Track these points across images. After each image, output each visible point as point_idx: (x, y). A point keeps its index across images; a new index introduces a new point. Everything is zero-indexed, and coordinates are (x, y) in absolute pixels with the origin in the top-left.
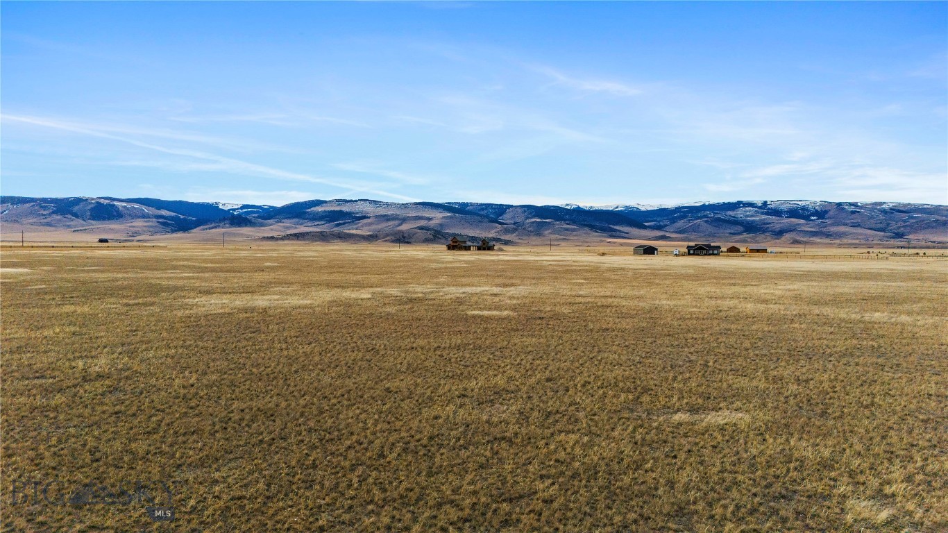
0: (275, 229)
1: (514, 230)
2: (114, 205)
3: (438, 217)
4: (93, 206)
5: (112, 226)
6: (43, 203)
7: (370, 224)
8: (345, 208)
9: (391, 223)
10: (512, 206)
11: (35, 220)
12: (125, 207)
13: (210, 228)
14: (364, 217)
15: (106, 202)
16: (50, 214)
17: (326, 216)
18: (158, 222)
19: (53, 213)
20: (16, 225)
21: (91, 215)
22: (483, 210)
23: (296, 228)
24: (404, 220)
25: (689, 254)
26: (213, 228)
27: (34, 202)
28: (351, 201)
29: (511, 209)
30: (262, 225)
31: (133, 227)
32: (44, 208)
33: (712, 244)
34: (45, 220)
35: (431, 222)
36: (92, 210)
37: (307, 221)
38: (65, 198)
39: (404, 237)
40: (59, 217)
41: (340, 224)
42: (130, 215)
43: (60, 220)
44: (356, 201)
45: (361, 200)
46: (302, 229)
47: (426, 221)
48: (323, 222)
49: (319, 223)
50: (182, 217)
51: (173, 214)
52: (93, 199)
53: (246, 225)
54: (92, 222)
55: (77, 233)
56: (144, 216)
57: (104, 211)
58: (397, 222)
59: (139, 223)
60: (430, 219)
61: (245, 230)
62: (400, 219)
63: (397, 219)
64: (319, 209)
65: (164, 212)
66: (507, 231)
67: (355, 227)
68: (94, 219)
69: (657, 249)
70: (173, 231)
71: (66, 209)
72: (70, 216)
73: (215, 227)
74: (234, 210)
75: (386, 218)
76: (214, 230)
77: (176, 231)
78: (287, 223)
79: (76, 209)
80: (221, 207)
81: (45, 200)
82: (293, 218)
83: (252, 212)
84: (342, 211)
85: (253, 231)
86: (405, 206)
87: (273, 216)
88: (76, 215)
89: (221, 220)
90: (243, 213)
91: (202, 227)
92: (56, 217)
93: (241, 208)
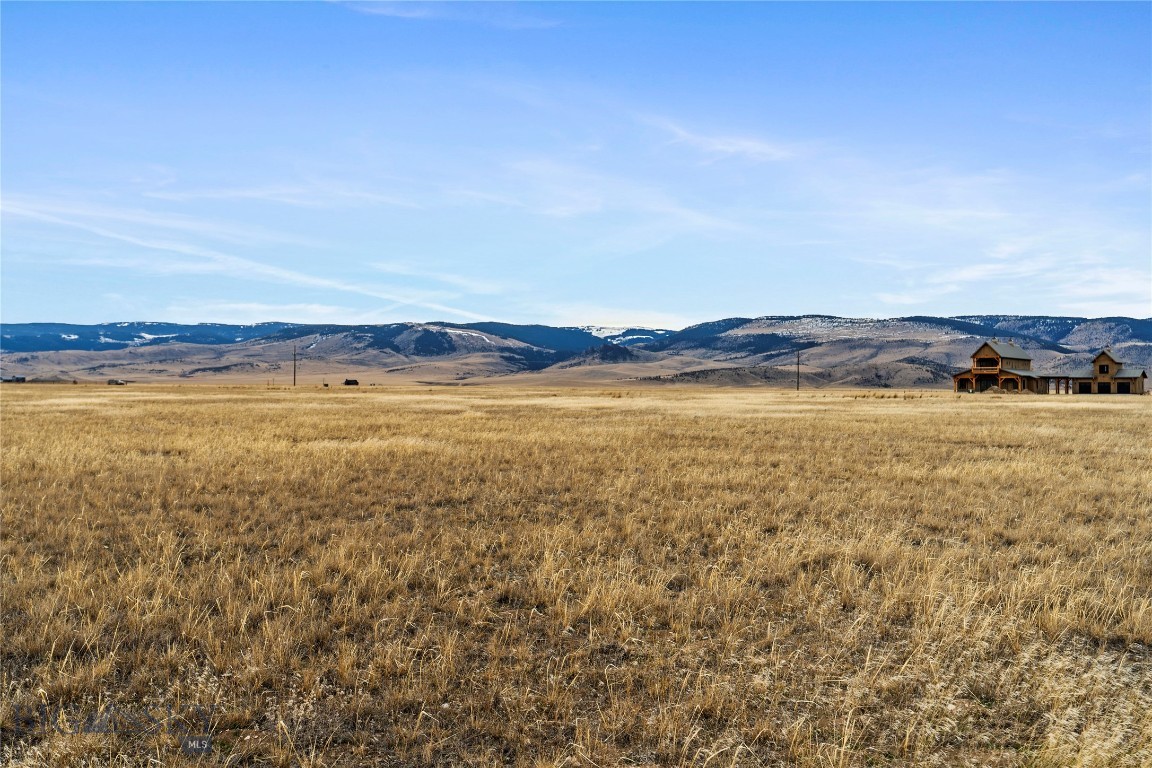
0: (668, 364)
2: (447, 333)
3: (941, 340)
4: (419, 335)
5: (438, 364)
6: (357, 331)
7: (821, 356)
8: (781, 331)
9: (857, 353)
11: (346, 356)
12: (460, 336)
13: (571, 366)
14: (812, 345)
15: (434, 329)
16: (365, 348)
17: (750, 344)
18: (501, 357)
19: (370, 345)
20: (322, 364)
21: (416, 348)
23: (700, 363)
24: (880, 348)
26: (575, 365)
27: (349, 331)
28: (792, 318)
30: (648, 359)
31: (467, 364)
32: (359, 339)
34: (356, 357)
35: (931, 350)
36: (417, 341)
37: (718, 352)
38: (385, 326)
39: (879, 376)
40: (375, 352)
41: (772, 356)
42: (466, 348)
43: (375, 356)
44: (799, 318)
45: (808, 317)
46: (710, 365)
47: (921, 349)
48: (743, 354)
49: (739, 355)
50: (535, 349)
51: (523, 345)
52: (420, 325)
53: (625, 360)
54: (416, 358)
55: (392, 374)
56: (485, 349)
57: (432, 342)
58: (867, 351)
59: (476, 359)
60: (927, 345)
61: (622, 368)
62: (875, 347)
63: (871, 346)
64: (739, 332)
65: (511, 343)
68: (417, 352)
70: (520, 370)
71: (385, 342)
72: (388, 350)
73: (579, 364)
74: (613, 337)
75: (850, 344)
76: (575, 368)
77: (524, 369)
78: (688, 355)
79: (398, 340)
80: (594, 333)
81: (361, 328)
82: (696, 347)
83: (639, 340)
84: (774, 335)
85: (631, 370)
86: (883, 324)
87: (667, 346)
88: (397, 349)
89: (593, 351)
90: (626, 342)
91: (561, 364)
92: (372, 352)
93: (624, 335)
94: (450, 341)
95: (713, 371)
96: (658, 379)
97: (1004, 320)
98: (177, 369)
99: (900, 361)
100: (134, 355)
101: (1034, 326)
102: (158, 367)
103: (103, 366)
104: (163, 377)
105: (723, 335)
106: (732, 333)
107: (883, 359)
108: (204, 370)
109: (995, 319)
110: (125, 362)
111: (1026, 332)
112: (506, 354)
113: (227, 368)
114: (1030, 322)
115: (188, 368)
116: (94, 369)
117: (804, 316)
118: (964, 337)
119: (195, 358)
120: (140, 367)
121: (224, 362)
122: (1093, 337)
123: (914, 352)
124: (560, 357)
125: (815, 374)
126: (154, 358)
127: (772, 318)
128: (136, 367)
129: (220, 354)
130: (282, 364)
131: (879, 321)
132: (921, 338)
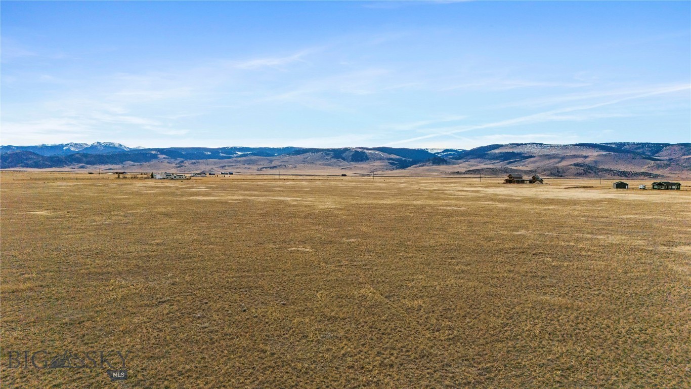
0: (462, 166)
1: (667, 166)
2: (365, 152)
3: (594, 154)
4: (353, 153)
5: (362, 166)
6: (327, 151)
7: (535, 162)
8: (517, 150)
9: (552, 161)
10: (669, 145)
11: (323, 162)
12: (370, 153)
13: (419, 166)
14: (531, 157)
15: (360, 150)
16: (330, 159)
17: (502, 156)
18: (389, 162)
19: (332, 158)
20: (314, 166)
21: (352, 159)
22: (639, 148)
23: (478, 165)
24: (563, 158)
25: (653, 188)
26: (421, 166)
28: (522, 144)
29: (668, 147)
30: (454, 164)
31: (374, 166)
32: (327, 155)
33: (670, 182)
34: (327, 162)
35: (588, 159)
36: (353, 155)
37: (486, 160)
38: (338, 149)
39: (558, 172)
40: (335, 160)
41: (511, 162)
42: (373, 158)
43: (335, 162)
44: (525, 144)
45: (530, 144)
46: (482, 166)
47: (583, 159)
48: (498, 161)
49: (496, 161)
50: (403, 159)
51: (398, 157)
52: (354, 149)
53: (443, 164)
54: (352, 163)
55: (343, 170)
56: (381, 159)
57: (359, 156)
58: (556, 160)
59: (378, 163)
60: (586, 157)
61: (442, 167)
62: (561, 158)
63: (559, 158)
64: (497, 151)
65: (393, 156)
66: (659, 167)
67: (523, 164)
68: (353, 160)
69: (628, 185)
70: (397, 168)
71: (338, 155)
72: (340, 159)
73: (423, 166)
74: (438, 153)
75: (549, 157)
76: (421, 168)
77: (399, 168)
78: (472, 162)
79: (344, 155)
80: (429, 152)
81: (328, 150)
82: (476, 158)
83: (450, 155)
84: (513, 153)
85: (447, 168)
86: (566, 147)
87: (462, 158)
88: (344, 159)
89: (429, 160)
90: (444, 155)
91: (414, 166)
92: (334, 160)
93: (443, 152)
94: (366, 156)
95: (482, 169)
96: (457, 173)
97: (628, 145)
98: (255, 167)
99: (571, 165)
100: (237, 162)
101: (643, 147)
102: (248, 166)
103: (225, 166)
104: (250, 171)
105: (489, 152)
106: (493, 151)
107: (564, 164)
108: (266, 168)
109: (623, 144)
110: (234, 164)
111: (638, 151)
112: (391, 161)
113: (275, 167)
114: (640, 146)
115: (260, 167)
116: (222, 167)
117: (528, 144)
118: (605, 153)
119: (262, 163)
120: (241, 166)
121: (273, 164)
122: (672, 153)
123: (579, 160)
124: (414, 163)
125: (529, 171)
126: (245, 162)
127: (512, 144)
128: (239, 166)
129: (271, 161)
130: (297, 165)
131: (564, 146)
132: (584, 154)
